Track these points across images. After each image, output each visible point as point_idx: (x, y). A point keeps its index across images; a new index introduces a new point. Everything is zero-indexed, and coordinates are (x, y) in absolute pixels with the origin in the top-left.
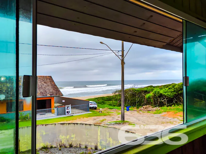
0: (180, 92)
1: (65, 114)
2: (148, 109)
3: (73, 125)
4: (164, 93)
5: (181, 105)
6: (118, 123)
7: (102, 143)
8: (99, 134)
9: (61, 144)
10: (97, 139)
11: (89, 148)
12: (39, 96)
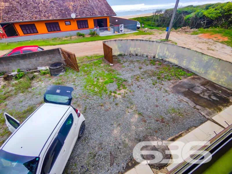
0: (226, 14)
1: (119, 32)
2: (186, 30)
3: (140, 41)
4: (208, 15)
5: (219, 27)
6: (163, 41)
7: (159, 54)
8: (159, 48)
9: (130, 53)
10: (156, 51)
11: (149, 57)
12: (99, 16)
